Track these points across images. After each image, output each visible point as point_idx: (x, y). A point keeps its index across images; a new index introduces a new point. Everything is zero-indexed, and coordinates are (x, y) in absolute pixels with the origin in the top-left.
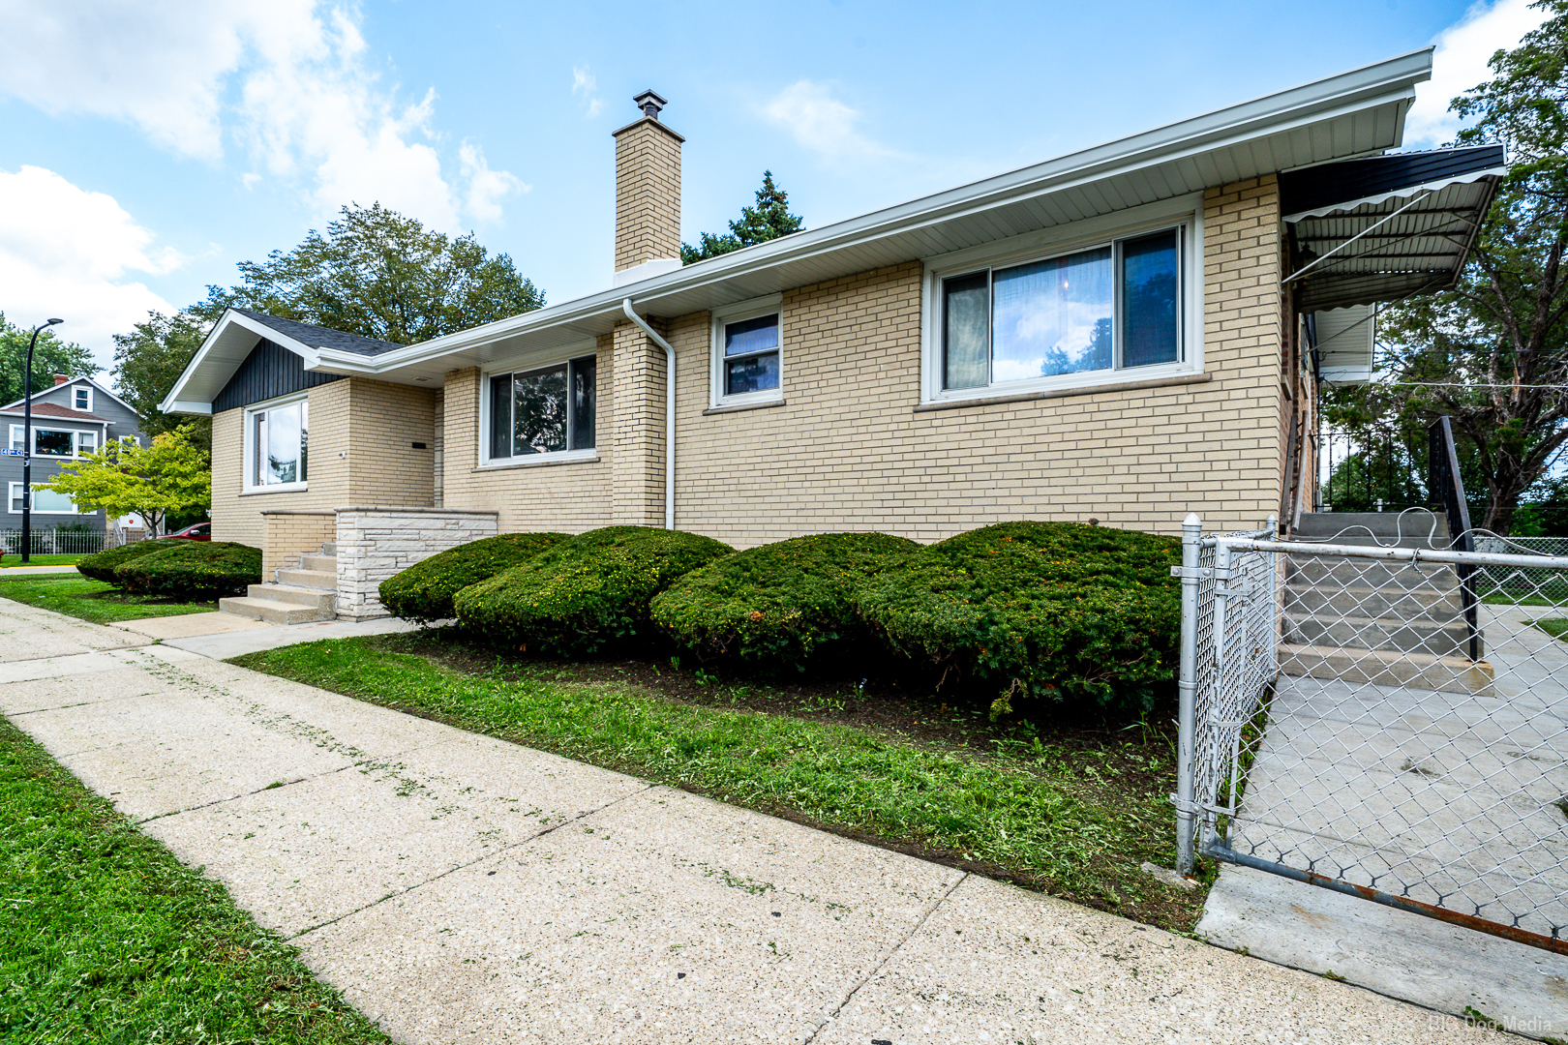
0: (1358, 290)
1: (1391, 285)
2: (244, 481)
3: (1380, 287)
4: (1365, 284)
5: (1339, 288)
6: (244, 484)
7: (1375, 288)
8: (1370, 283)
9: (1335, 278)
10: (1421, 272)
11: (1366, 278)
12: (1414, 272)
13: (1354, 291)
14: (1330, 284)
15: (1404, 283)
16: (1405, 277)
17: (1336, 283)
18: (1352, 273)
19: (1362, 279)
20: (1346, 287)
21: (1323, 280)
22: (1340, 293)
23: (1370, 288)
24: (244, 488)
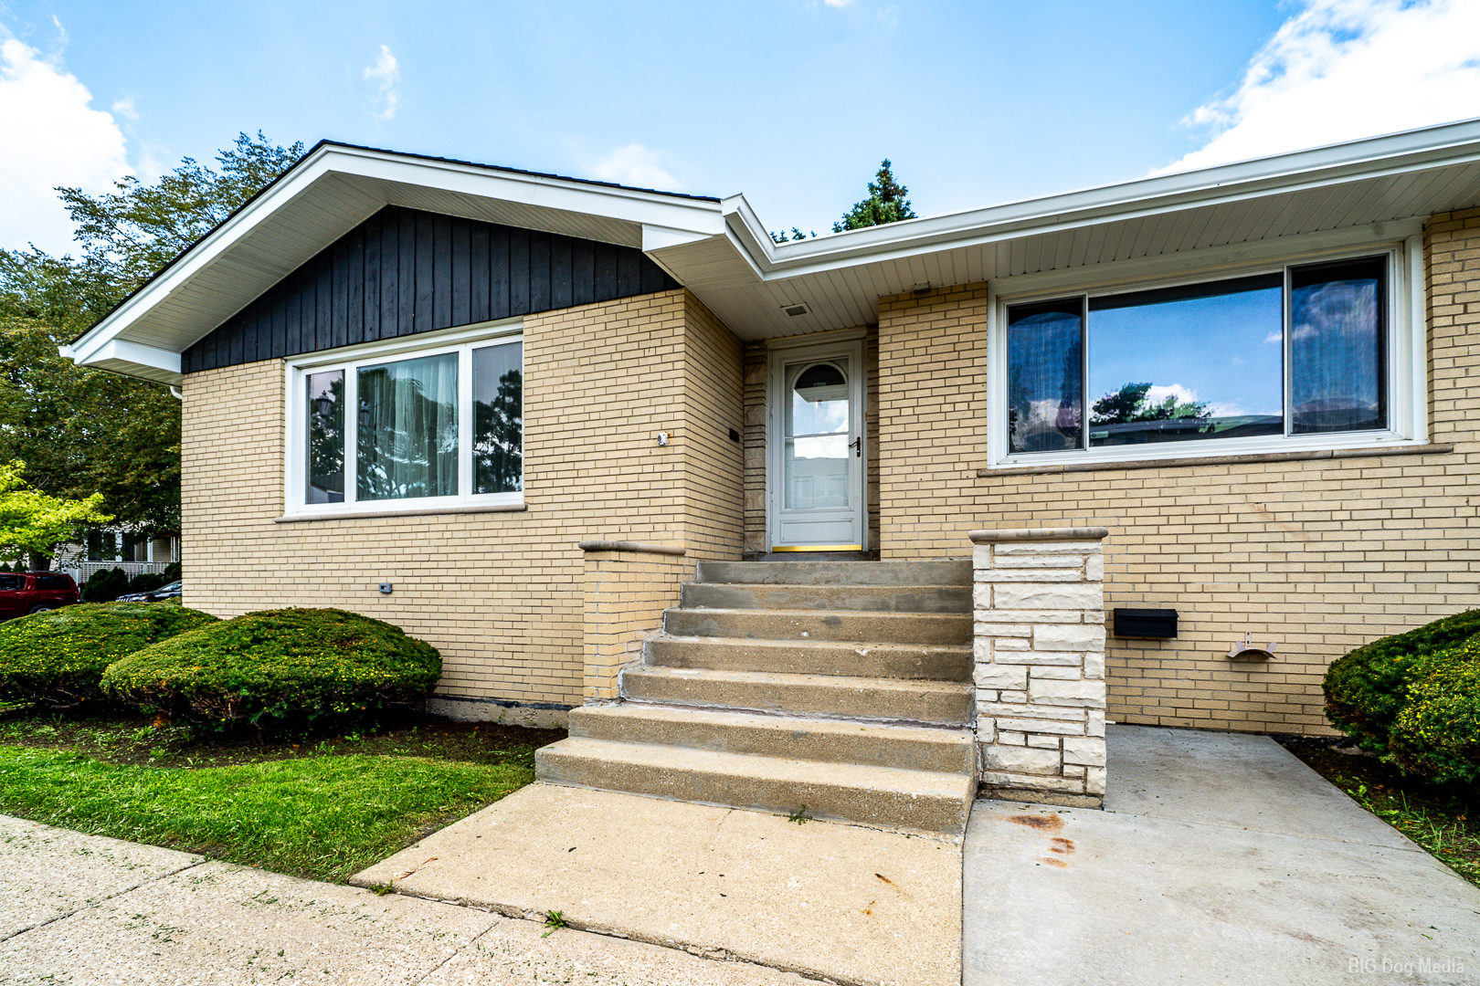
2: (287, 494)
6: (287, 501)
24: (287, 507)
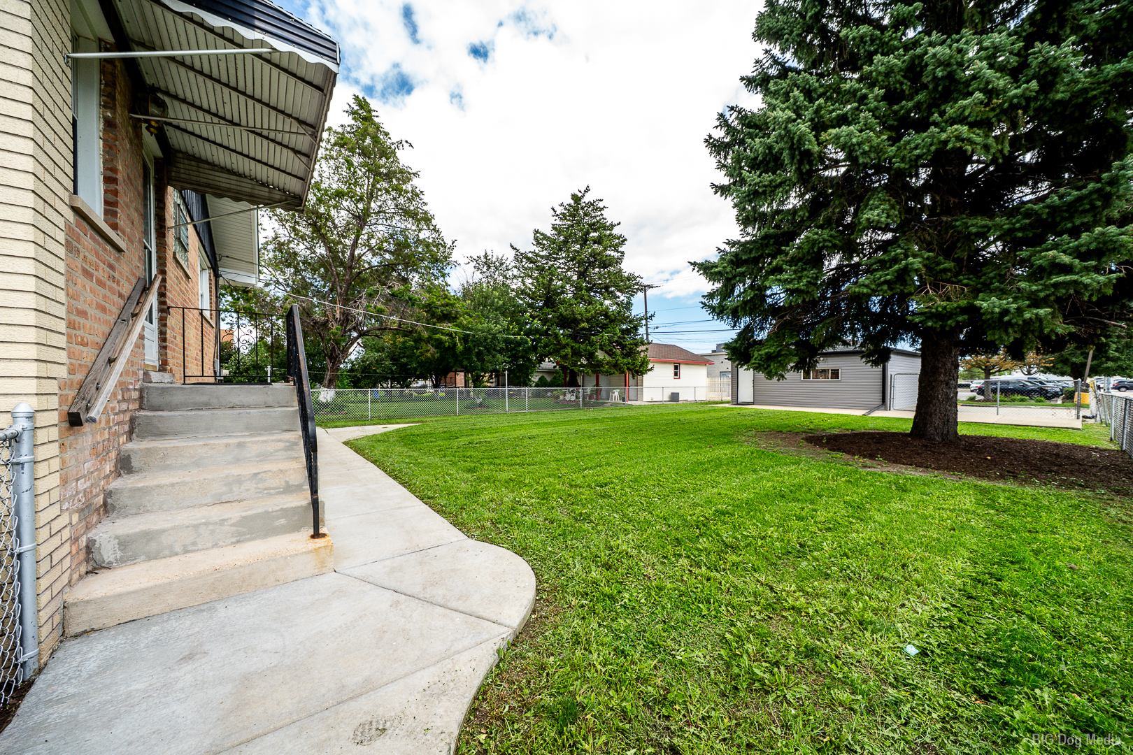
0: (228, 186)
1: (256, 192)
3: (247, 190)
4: (234, 182)
5: (210, 177)
7: (243, 189)
8: (239, 183)
9: (206, 166)
10: (279, 190)
11: (235, 178)
12: (274, 188)
13: (224, 185)
14: (201, 170)
15: (267, 194)
16: (267, 190)
17: (207, 171)
18: (222, 168)
19: (232, 177)
20: (217, 179)
21: (193, 163)
22: (211, 182)
23: (239, 188)
